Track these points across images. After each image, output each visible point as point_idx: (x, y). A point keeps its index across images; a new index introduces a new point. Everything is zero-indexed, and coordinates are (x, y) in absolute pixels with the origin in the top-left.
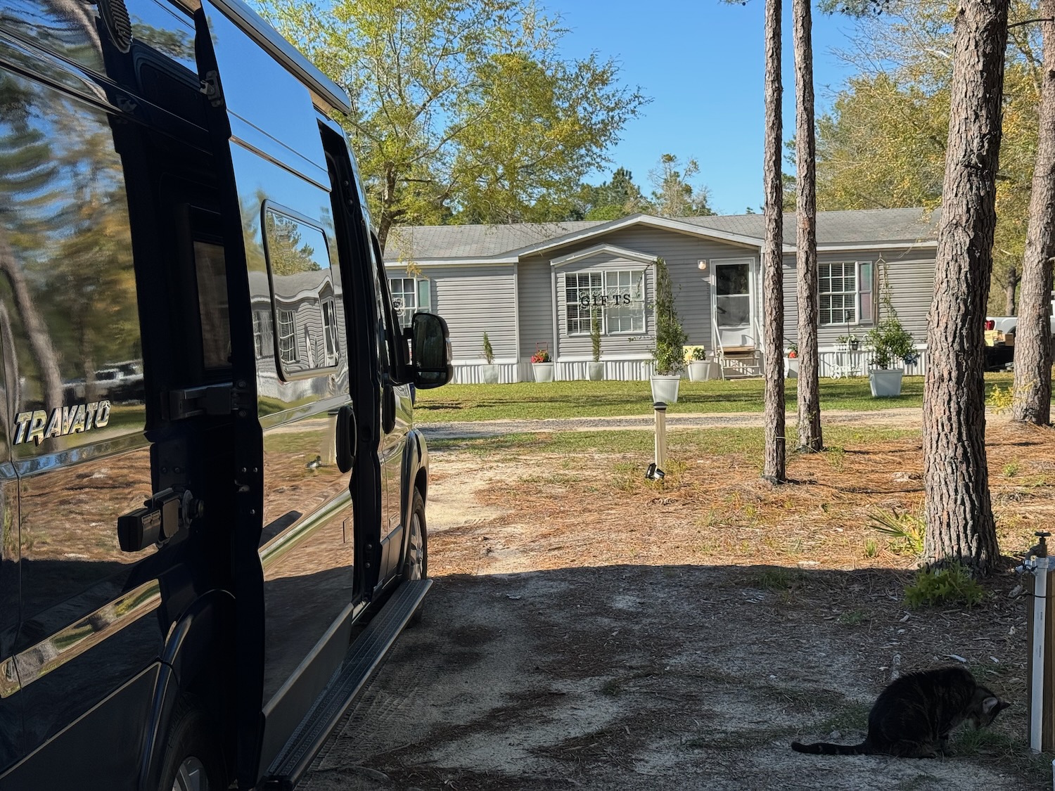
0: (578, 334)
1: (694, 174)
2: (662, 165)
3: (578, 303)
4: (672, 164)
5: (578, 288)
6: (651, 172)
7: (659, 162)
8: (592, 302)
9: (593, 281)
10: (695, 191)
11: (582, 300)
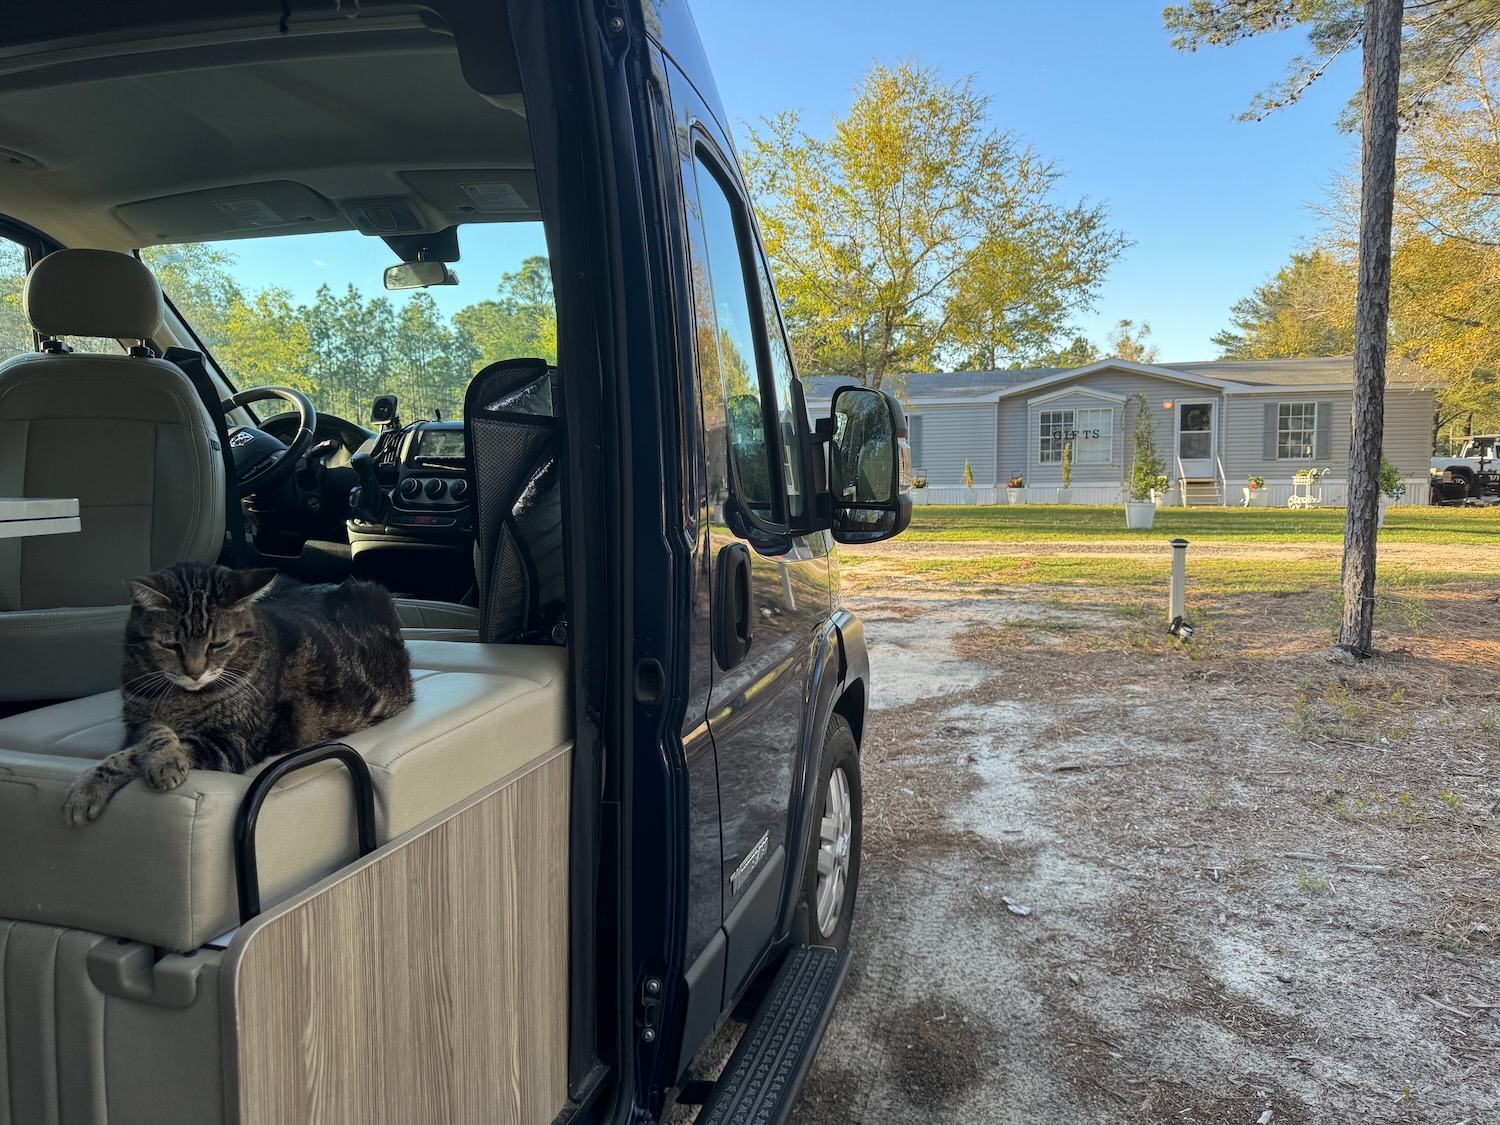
0: (1050, 464)
1: (1146, 335)
2: (1119, 329)
3: (1051, 437)
4: (1128, 327)
5: (1051, 424)
6: (1110, 335)
7: (1117, 326)
8: (1063, 436)
9: (1066, 417)
10: (1147, 350)
11: (1054, 434)
